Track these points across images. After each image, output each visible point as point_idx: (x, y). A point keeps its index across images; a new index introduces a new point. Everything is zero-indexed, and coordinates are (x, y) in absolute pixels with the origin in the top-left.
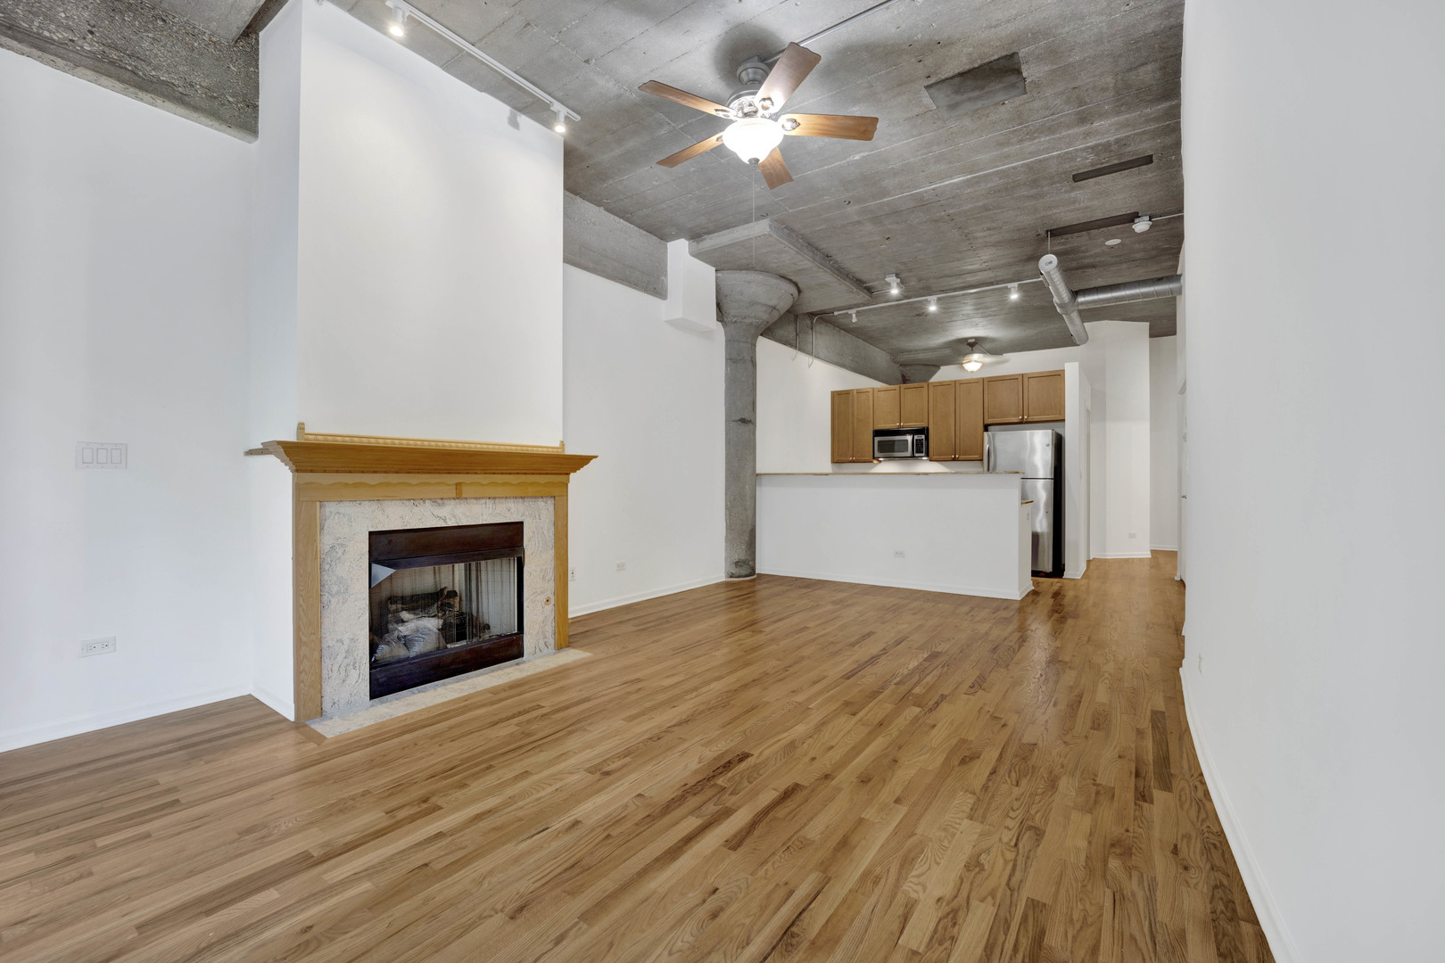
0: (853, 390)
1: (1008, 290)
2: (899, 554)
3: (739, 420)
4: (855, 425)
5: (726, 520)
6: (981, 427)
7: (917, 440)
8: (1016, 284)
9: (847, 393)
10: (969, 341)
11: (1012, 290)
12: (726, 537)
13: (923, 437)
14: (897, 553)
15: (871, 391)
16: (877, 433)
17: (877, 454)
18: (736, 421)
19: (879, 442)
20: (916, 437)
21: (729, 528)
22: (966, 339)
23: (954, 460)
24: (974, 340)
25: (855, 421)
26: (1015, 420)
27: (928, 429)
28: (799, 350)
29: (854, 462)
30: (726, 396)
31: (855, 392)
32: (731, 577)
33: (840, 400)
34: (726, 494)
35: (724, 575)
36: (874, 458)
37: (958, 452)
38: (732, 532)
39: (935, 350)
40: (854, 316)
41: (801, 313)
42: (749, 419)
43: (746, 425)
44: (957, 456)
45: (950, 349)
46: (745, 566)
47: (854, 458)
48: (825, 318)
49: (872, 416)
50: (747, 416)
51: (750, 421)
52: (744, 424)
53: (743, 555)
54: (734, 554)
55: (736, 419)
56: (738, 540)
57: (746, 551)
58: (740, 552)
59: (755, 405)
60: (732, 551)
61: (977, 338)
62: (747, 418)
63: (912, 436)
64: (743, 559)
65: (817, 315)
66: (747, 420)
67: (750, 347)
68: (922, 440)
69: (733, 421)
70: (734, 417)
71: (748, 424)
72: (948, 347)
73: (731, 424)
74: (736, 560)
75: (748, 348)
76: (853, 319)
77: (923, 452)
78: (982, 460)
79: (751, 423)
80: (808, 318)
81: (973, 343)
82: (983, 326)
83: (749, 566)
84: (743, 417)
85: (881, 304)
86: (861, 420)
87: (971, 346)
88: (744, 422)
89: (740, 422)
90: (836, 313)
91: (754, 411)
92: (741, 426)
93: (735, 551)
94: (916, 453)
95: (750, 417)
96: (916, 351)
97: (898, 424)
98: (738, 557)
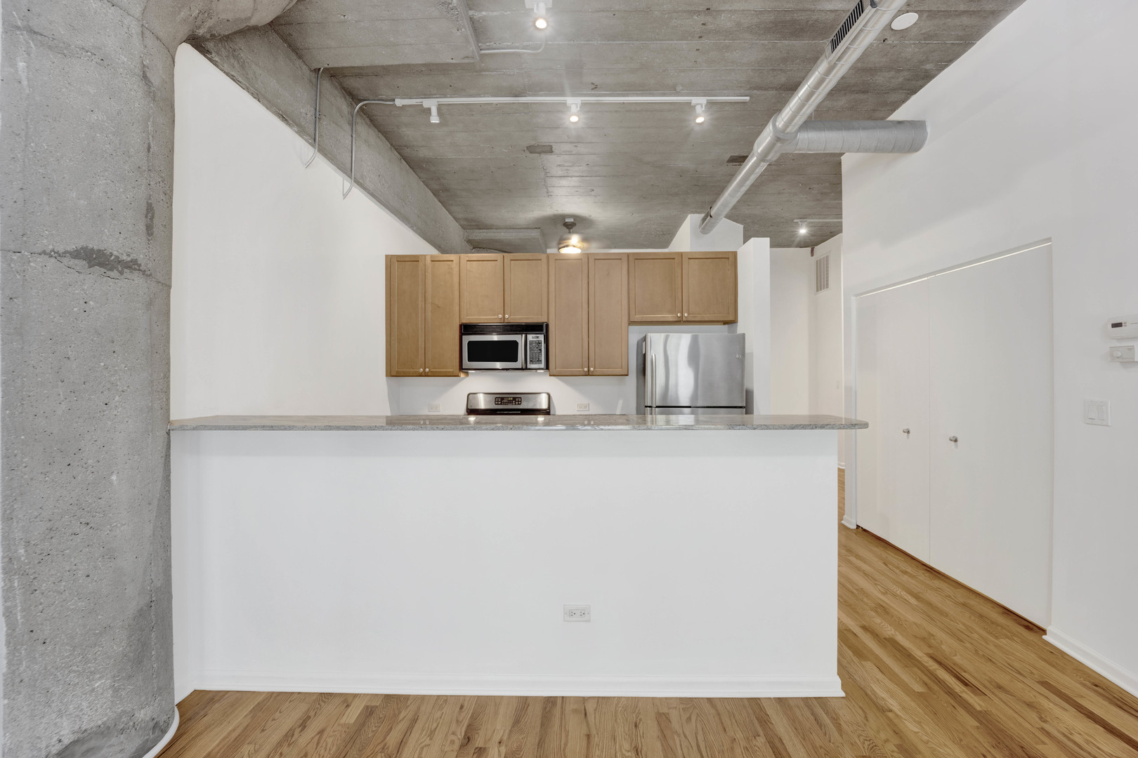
3: (76, 254)
4: (429, 314)
6: (626, 325)
7: (531, 342)
8: (703, 100)
9: (414, 260)
10: (567, 220)
13: (541, 338)
14: (572, 614)
15: (455, 259)
16: (467, 329)
17: (466, 363)
19: (470, 343)
20: (530, 338)
22: (563, 217)
23: (586, 374)
24: (572, 220)
25: (429, 307)
26: (670, 317)
27: (548, 324)
28: (318, 145)
29: (426, 375)
31: (428, 259)
33: (402, 267)
36: (461, 369)
37: (592, 363)
38: (41, 648)
39: (519, 230)
40: (434, 111)
41: (318, 67)
42: (125, 257)
43: (112, 274)
44: (592, 369)
45: (539, 230)
46: (114, 741)
47: (427, 370)
48: (375, 118)
49: (457, 301)
50: (114, 243)
51: (132, 265)
52: (103, 270)
53: (99, 710)
54: (56, 724)
55: (61, 249)
56: (75, 668)
57: (116, 690)
58: (85, 704)
59: (153, 217)
60: (43, 717)
61: (575, 217)
62: (115, 253)
63: (524, 335)
64: (100, 722)
65: (361, 101)
66: (117, 257)
67: (135, 29)
68: (539, 343)
69: (44, 252)
70: (45, 241)
71: (121, 273)
72: (536, 228)
73: (32, 264)
74: (66, 741)
75: (126, 30)
76: (431, 117)
77: (541, 361)
78: (627, 375)
79: (136, 273)
80: (343, 100)
81: (570, 224)
82: (595, 196)
83: (133, 730)
84: (94, 245)
85: (484, 97)
86: (439, 307)
87: (568, 228)
88: (101, 265)
89: (76, 261)
90: (399, 102)
91: (148, 234)
92: (82, 276)
93: (60, 711)
94: (531, 361)
95: (130, 251)
96: (496, 229)
97: (500, 316)
98: (77, 727)
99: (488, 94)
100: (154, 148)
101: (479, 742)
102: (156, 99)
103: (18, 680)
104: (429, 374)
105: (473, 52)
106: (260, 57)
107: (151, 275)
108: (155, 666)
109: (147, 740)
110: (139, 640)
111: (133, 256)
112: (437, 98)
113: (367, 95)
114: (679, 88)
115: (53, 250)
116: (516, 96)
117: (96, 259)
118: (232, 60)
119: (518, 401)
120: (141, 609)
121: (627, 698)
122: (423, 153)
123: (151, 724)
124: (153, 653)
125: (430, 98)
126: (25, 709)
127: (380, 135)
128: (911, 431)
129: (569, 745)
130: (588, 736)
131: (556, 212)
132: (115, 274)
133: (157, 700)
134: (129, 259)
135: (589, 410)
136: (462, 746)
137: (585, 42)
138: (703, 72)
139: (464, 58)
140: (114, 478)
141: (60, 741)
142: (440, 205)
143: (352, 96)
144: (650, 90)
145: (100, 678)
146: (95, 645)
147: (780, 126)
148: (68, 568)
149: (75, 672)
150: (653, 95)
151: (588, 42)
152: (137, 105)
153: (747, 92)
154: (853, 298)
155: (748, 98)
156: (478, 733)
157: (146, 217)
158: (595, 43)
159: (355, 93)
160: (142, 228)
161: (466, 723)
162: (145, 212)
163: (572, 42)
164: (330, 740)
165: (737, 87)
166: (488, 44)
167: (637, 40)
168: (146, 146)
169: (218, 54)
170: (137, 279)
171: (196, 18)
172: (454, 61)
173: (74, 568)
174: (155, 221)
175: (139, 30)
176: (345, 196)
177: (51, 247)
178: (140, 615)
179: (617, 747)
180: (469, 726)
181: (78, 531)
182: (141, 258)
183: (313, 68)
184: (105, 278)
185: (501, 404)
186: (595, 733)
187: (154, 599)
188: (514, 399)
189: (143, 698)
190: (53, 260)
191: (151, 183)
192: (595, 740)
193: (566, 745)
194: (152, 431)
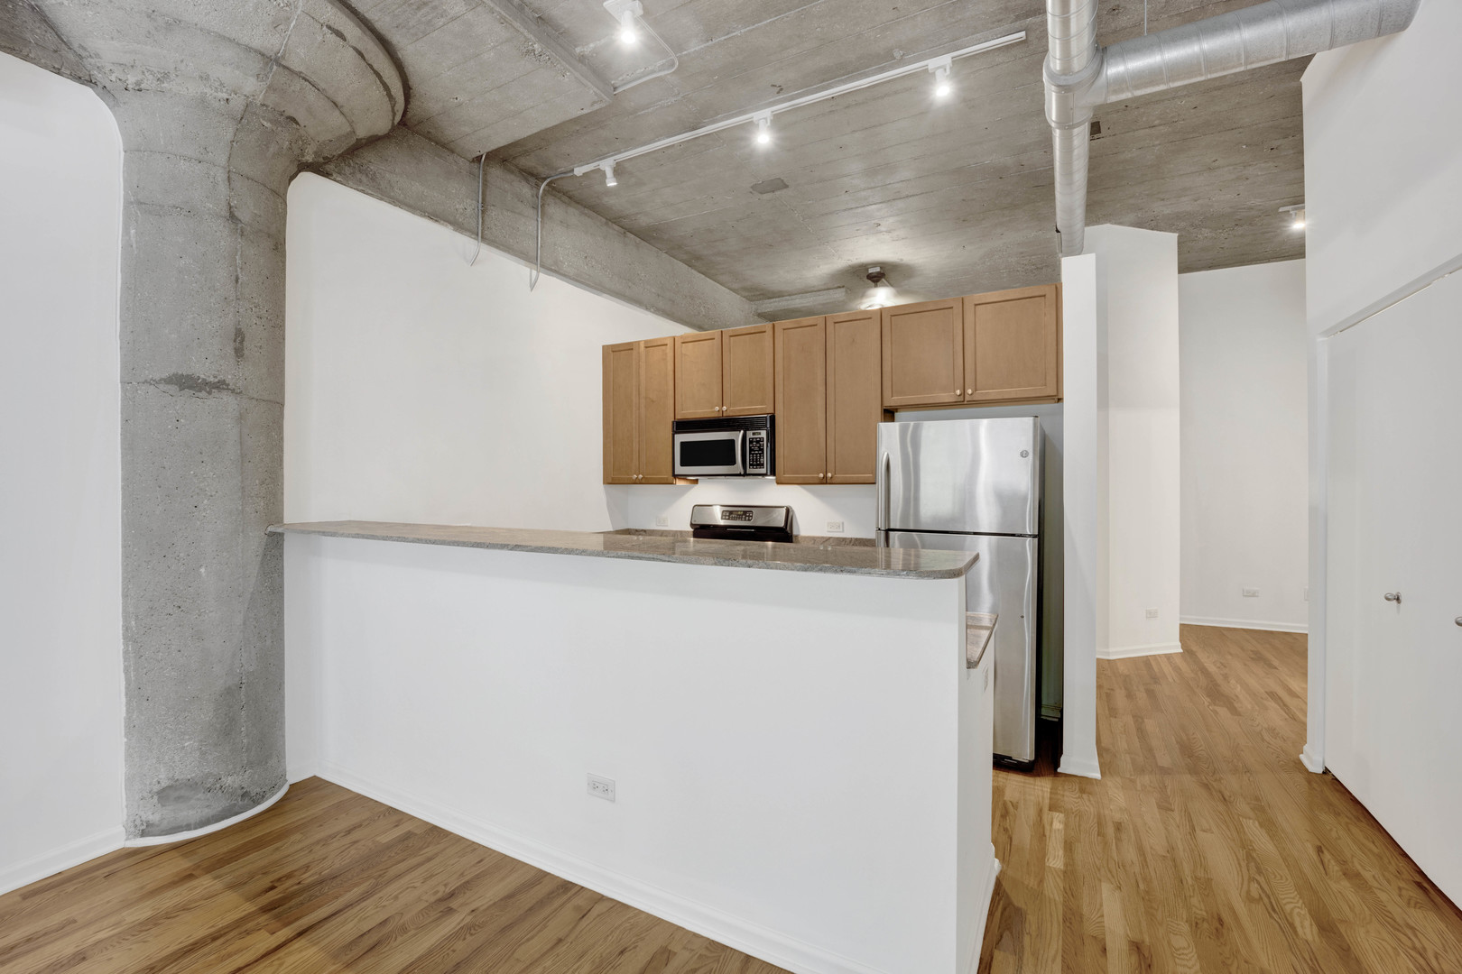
0: (639, 342)
1: (926, 77)
2: (601, 788)
3: (169, 381)
4: (643, 410)
5: (126, 671)
6: (878, 412)
7: (751, 440)
8: (946, 60)
9: (629, 347)
10: (871, 271)
11: (939, 73)
12: (129, 720)
13: (763, 434)
14: (595, 786)
15: (670, 343)
16: (682, 426)
17: (680, 468)
18: (156, 383)
19: (682, 444)
20: (750, 434)
21: (137, 693)
22: (864, 267)
23: (824, 481)
24: (878, 269)
25: (643, 401)
26: (946, 397)
27: (773, 418)
28: (484, 239)
29: (639, 482)
30: (125, 308)
31: (642, 346)
32: (143, 834)
33: (617, 358)
34: (125, 596)
35: (120, 830)
36: (675, 476)
37: (831, 466)
38: (145, 703)
39: (818, 293)
40: (609, 173)
41: (478, 154)
42: (212, 379)
43: (200, 394)
44: (829, 475)
45: (843, 290)
46: (200, 795)
47: (641, 476)
48: (571, 193)
49: (671, 393)
50: (202, 369)
51: (220, 386)
52: (192, 392)
53: (189, 767)
54: (156, 768)
55: (157, 377)
56: (169, 726)
57: (203, 754)
58: (177, 758)
59: (243, 340)
60: (147, 759)
61: (882, 265)
62: (202, 376)
63: (742, 432)
64: (189, 777)
65: (545, 179)
66: (204, 380)
67: (221, 176)
68: (759, 441)
69: (146, 382)
70: (147, 372)
71: (210, 393)
72: (840, 287)
73: (139, 392)
74: (164, 785)
75: (212, 180)
76: (607, 181)
77: (763, 465)
78: (875, 483)
79: (225, 392)
80: (524, 183)
81: (877, 275)
82: (889, 232)
83: (220, 792)
84: (184, 371)
85: (659, 140)
86: (653, 401)
87: (873, 281)
88: (190, 387)
89: (169, 387)
90: (579, 171)
91: (237, 356)
92: (174, 399)
93: (158, 758)
94: (750, 465)
95: (217, 373)
96: (789, 295)
97: (717, 408)
98: (171, 776)
99: (661, 136)
100: (243, 278)
101: (454, 904)
102: (245, 233)
103: (132, 725)
104: (643, 481)
105: (596, 94)
106: (395, 166)
107: (241, 392)
108: (245, 741)
109: (235, 805)
110: (226, 714)
111: (221, 377)
112: (612, 155)
113: (547, 172)
114: (897, 54)
115: (152, 379)
116: (694, 129)
117: (187, 383)
118: (359, 176)
119: (749, 516)
120: (229, 688)
121: (649, 915)
122: (644, 221)
123: (240, 792)
124: (243, 729)
125: (604, 158)
126: (137, 750)
127: (586, 211)
128: (1402, 598)
129: (531, 942)
130: (560, 941)
131: (850, 263)
132: (203, 394)
133: (247, 772)
134: (216, 380)
135: (843, 531)
136: (441, 900)
137: (726, 37)
138: (919, 18)
139: (592, 105)
140: (203, 570)
141: (159, 783)
142: (703, 276)
143: (532, 176)
144: (858, 69)
145: (189, 739)
146: (185, 711)
147: (1058, 68)
148: (164, 642)
149: (170, 729)
150: (867, 75)
151: (729, 36)
152: (222, 243)
153: (1017, 24)
154: (1320, 339)
155: (1023, 34)
156: (465, 893)
157: (235, 341)
158: (737, 33)
159: (535, 172)
160: (230, 350)
161: (466, 879)
162: (233, 337)
163: (710, 43)
164: (352, 852)
165: (993, 23)
166: (620, 79)
167: (790, 10)
168: (233, 278)
169: (340, 173)
170: (226, 398)
171: (291, 149)
172: (585, 112)
173: (169, 642)
174: (245, 343)
175: (226, 176)
176: (532, 287)
177: (151, 376)
178: (228, 693)
179: (575, 967)
180: (468, 882)
181: (171, 612)
182: (229, 379)
183: (470, 158)
184: (194, 399)
185: (729, 519)
186: (570, 941)
187: (244, 681)
188: (745, 512)
189: (230, 767)
190: (152, 387)
191: (241, 310)
192: (562, 948)
193: (528, 940)
194: (243, 532)
